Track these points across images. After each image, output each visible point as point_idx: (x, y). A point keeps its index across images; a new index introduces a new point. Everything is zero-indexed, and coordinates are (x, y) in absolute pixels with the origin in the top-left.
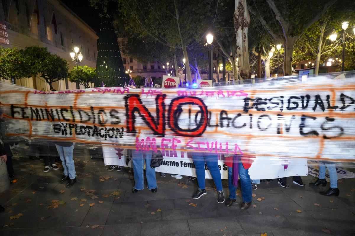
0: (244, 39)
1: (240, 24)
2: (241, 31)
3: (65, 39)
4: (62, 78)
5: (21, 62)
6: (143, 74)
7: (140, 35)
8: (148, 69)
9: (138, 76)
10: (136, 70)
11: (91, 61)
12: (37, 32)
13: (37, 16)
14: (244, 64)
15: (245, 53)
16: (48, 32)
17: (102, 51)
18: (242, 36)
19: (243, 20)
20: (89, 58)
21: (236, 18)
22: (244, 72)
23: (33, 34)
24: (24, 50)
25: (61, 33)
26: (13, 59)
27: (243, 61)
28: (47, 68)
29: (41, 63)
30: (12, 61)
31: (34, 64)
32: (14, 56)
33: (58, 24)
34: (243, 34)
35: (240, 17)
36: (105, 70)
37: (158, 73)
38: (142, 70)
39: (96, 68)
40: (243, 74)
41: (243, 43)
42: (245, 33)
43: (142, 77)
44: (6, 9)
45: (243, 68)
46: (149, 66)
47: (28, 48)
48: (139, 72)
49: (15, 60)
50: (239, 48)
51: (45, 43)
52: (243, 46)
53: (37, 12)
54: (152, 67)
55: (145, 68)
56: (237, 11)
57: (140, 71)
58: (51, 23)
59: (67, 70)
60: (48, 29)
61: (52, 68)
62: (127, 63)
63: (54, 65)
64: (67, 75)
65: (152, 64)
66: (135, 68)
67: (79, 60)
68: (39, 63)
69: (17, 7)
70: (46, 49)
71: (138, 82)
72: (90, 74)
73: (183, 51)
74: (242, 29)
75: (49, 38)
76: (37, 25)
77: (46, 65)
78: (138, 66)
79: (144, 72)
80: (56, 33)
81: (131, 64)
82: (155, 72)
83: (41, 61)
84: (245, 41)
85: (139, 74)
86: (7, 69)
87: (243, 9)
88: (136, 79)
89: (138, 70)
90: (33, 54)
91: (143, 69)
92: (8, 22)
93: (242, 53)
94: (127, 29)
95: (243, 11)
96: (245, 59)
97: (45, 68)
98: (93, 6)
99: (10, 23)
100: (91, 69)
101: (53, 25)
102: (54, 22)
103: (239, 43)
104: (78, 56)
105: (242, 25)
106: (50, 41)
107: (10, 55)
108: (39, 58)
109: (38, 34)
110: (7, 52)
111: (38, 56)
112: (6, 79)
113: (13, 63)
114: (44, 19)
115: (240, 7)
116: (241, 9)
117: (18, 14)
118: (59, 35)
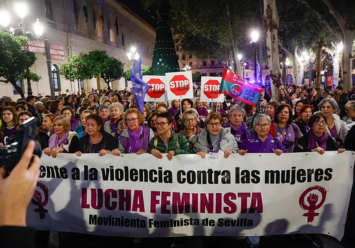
0: (273, 41)
1: (269, 26)
2: (270, 33)
3: (126, 39)
4: (118, 78)
5: (83, 66)
6: (202, 70)
7: (193, 32)
8: (208, 65)
9: (197, 72)
10: (195, 66)
11: (150, 58)
12: (102, 35)
13: (102, 21)
14: (273, 65)
15: (275, 54)
16: (111, 34)
17: (158, 49)
18: (271, 38)
19: (271, 22)
20: (148, 56)
21: (265, 20)
22: (273, 73)
23: (98, 37)
24: (88, 54)
25: (122, 34)
26: (77, 64)
27: (273, 62)
28: (104, 69)
29: (100, 65)
30: (77, 66)
31: (95, 66)
32: (78, 61)
33: (120, 26)
34: (272, 35)
35: (269, 19)
36: (160, 68)
37: (219, 69)
38: (201, 66)
39: (152, 66)
40: (272, 75)
41: (272, 44)
42: (274, 34)
43: (201, 73)
44: (77, 18)
45: (273, 69)
46: (209, 62)
47: (91, 52)
48: (198, 68)
49: (79, 65)
50: (269, 50)
51: (108, 44)
52: (272, 48)
53: (102, 17)
54: (213, 62)
55: (205, 63)
56: (266, 14)
57: (200, 67)
58: (114, 25)
59: (122, 70)
60: (111, 31)
61: (109, 70)
62: (186, 59)
63: (110, 66)
64: (122, 75)
65: (213, 59)
66: (193, 64)
67: (136, 59)
68: (98, 65)
69: (86, 15)
70: (105, 52)
71: (197, 78)
72: (145, 72)
73: (234, 48)
74: (271, 31)
75: (112, 39)
76: (101, 29)
77: (104, 67)
78: (197, 62)
79: (204, 68)
80: (118, 35)
81: (190, 60)
82: (215, 68)
83: (100, 64)
84: (274, 42)
85: (198, 70)
86: (73, 73)
87: (271, 11)
88: (194, 76)
89: (197, 66)
90: (94, 57)
91: (202, 64)
92: (78, 29)
93: (271, 55)
94: (179, 28)
95: (271, 13)
96: (274, 60)
97: (103, 69)
98: (146, 9)
99: (80, 29)
100: (146, 68)
101: (115, 27)
102: (116, 25)
103: (268, 44)
104: (134, 55)
105: (270, 27)
106: (112, 42)
107: (75, 61)
108: (98, 61)
109: (102, 37)
110: (73, 58)
111: (98, 59)
112: (72, 81)
113: (78, 67)
114: (108, 23)
115: (268, 10)
116: (269, 12)
117: (87, 21)
118: (120, 36)
